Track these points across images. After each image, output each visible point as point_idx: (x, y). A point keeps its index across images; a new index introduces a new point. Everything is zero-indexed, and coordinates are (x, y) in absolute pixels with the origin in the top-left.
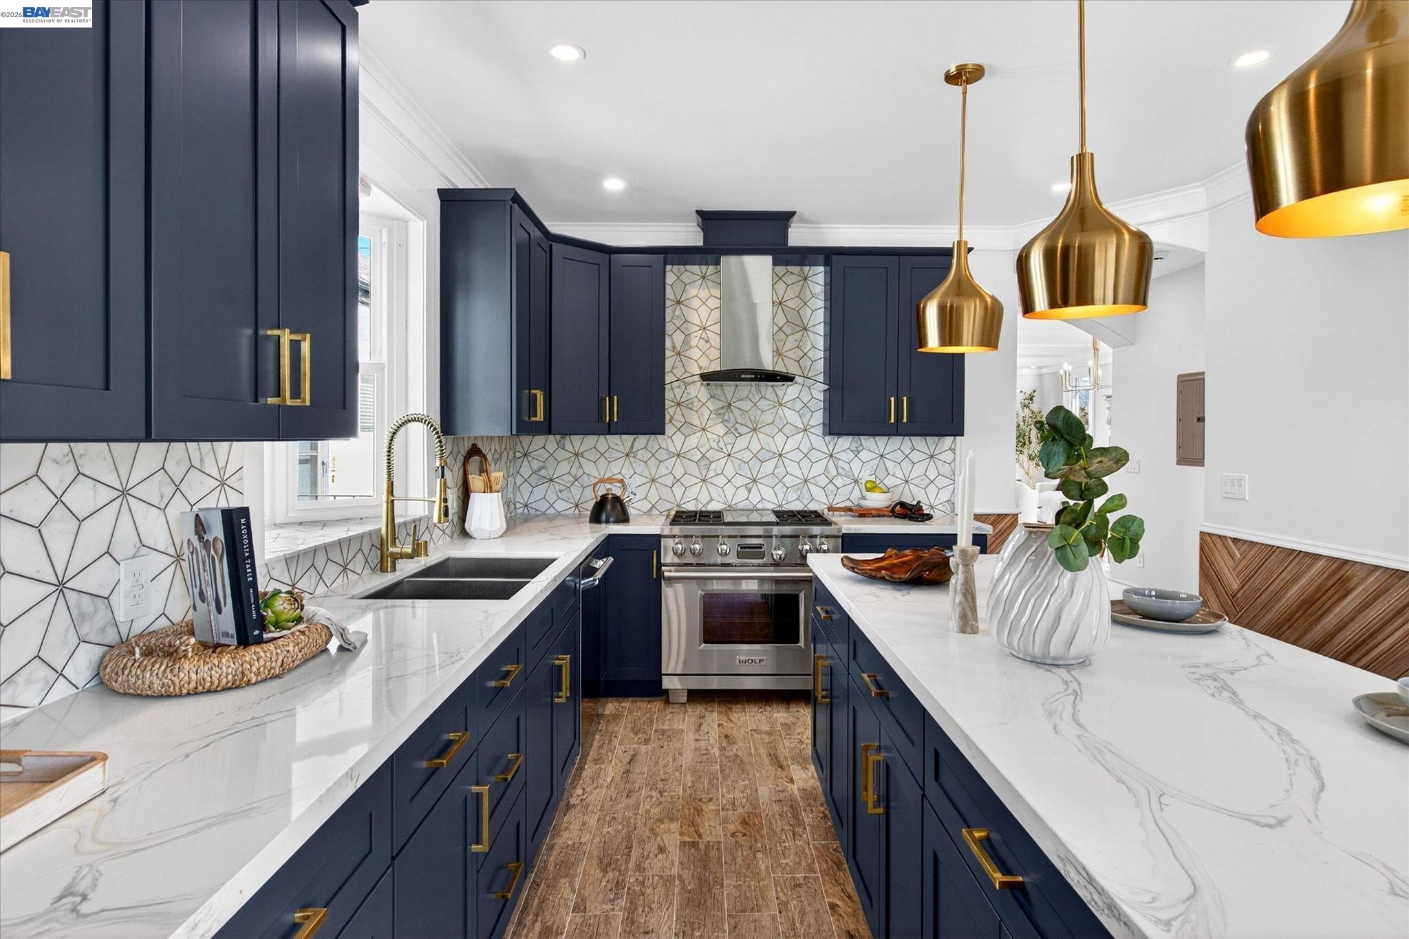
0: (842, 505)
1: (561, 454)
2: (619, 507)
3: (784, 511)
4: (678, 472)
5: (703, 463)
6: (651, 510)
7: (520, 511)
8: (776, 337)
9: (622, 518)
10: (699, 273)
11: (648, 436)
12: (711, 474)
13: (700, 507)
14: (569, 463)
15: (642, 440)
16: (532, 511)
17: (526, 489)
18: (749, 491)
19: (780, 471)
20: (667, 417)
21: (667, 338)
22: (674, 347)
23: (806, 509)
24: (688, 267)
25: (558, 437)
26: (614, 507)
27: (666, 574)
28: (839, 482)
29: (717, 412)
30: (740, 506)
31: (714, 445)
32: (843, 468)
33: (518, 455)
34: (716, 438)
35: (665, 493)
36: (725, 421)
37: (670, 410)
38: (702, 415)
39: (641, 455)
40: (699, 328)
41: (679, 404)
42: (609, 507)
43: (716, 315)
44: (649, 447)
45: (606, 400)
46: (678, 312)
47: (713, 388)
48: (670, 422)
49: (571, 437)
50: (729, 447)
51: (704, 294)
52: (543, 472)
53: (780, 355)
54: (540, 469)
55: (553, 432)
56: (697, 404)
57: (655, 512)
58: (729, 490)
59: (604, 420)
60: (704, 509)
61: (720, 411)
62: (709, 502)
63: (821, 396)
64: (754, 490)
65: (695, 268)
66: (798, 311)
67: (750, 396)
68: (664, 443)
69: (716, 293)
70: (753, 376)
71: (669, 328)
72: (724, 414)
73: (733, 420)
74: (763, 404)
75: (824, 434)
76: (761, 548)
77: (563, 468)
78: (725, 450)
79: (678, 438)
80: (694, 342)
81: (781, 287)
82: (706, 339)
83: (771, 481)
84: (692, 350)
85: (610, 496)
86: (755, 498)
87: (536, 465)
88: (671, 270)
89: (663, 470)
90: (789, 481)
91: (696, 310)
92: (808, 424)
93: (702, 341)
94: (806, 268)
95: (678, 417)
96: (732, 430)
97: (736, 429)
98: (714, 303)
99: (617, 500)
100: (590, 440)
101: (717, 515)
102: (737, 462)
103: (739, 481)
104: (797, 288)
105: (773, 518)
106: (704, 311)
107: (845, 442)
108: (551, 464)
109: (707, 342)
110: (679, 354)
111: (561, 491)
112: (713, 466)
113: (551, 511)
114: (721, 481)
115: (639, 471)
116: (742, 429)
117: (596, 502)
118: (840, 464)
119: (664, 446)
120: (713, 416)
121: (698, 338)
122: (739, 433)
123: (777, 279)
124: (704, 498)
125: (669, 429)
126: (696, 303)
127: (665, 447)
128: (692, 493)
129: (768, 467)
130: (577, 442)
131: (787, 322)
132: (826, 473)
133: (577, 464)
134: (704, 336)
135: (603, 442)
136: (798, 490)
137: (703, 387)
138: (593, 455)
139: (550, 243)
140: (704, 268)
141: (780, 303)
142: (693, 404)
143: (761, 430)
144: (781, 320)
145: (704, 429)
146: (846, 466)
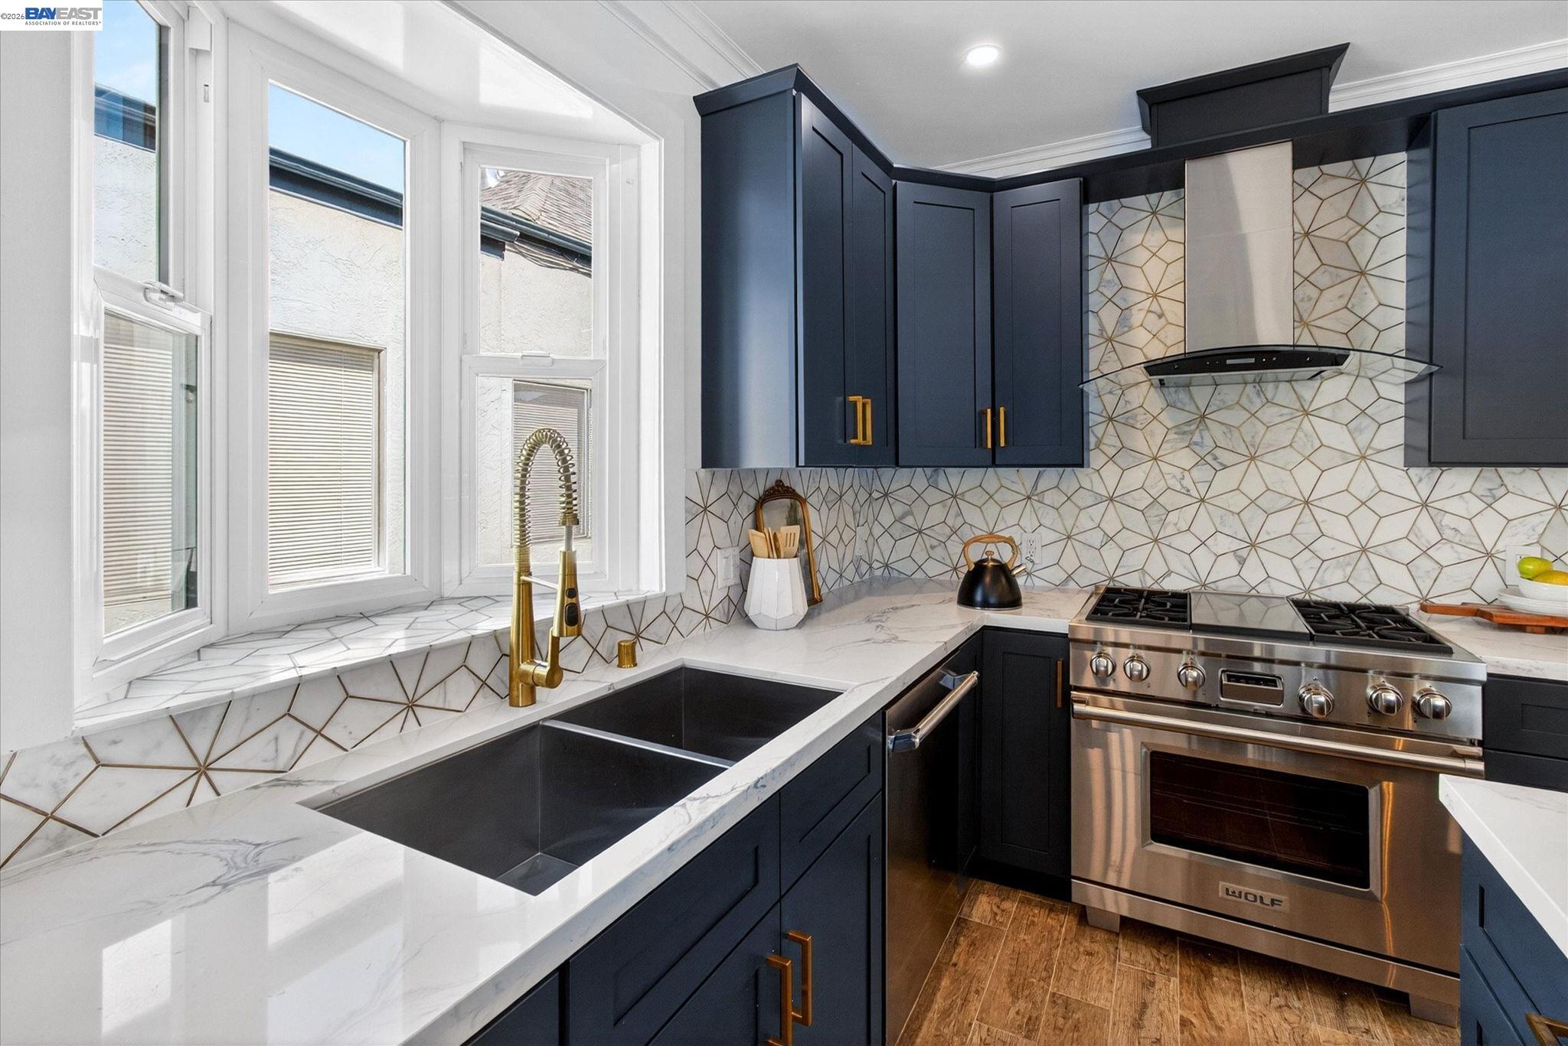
0: (1455, 601)
1: (932, 496)
2: (1004, 580)
3: (1316, 602)
4: (1111, 526)
5: (1156, 510)
6: (1066, 581)
7: (878, 573)
8: (1299, 292)
9: (1008, 598)
10: (1146, 207)
11: (1062, 469)
12: (1170, 530)
13: (1149, 584)
14: (944, 506)
15: (1051, 475)
16: (895, 574)
17: (886, 542)
18: (1242, 562)
19: (1307, 531)
20: (1093, 440)
21: (1091, 318)
22: (1102, 329)
23: (1364, 601)
24: (1125, 201)
25: (929, 471)
26: (995, 580)
27: (1077, 707)
28: (1443, 554)
29: (1179, 430)
30: (1222, 586)
31: (1172, 483)
32: (1456, 530)
33: (875, 495)
34: (1178, 472)
35: (1087, 557)
36: (1196, 444)
37: (1097, 428)
38: (1152, 435)
39: (1048, 498)
40: (1145, 296)
41: (1111, 419)
42: (988, 579)
43: (1177, 270)
44: (1063, 487)
45: (986, 414)
46: (1109, 275)
47: (1172, 390)
48: (1097, 447)
49: (948, 470)
50: (1203, 488)
51: (1155, 239)
52: (909, 520)
53: (1307, 325)
54: (903, 516)
55: (901, 462)
56: (1142, 418)
57: (1072, 585)
58: (1203, 559)
59: (984, 445)
60: (1156, 587)
61: (1187, 428)
62: (1164, 577)
63: (1400, 395)
64: (1252, 560)
65: (1140, 201)
66: (1347, 243)
67: (1244, 401)
68: (1088, 480)
69: (1177, 234)
70: (1253, 360)
71: (1094, 301)
72: (1192, 433)
73: (1209, 443)
74: (1269, 414)
75: (1409, 463)
76: (1273, 683)
77: (937, 514)
78: (1194, 493)
79: (1111, 473)
80: (1137, 317)
81: (1308, 204)
82: (1159, 311)
83: (1290, 547)
84: (1132, 331)
85: (991, 563)
86: (1253, 574)
87: (899, 509)
88: (1097, 210)
89: (1085, 522)
90: (1323, 547)
91: (1141, 268)
92: (1369, 447)
93: (1152, 316)
94: (1364, 163)
95: (1111, 440)
96: (1209, 458)
97: (1215, 459)
98: (1173, 252)
99: (1002, 570)
100: (973, 476)
101: (1180, 601)
102: (1217, 513)
103: (1223, 544)
104: (1342, 204)
105: (1301, 626)
106: (1154, 269)
107: (1459, 479)
108: (919, 508)
109: (1160, 316)
110: (1110, 340)
111: (932, 547)
112: (1172, 517)
113: (919, 575)
114: (1187, 542)
115: (1046, 522)
116: (1226, 457)
117: (969, 571)
118: (1448, 520)
119: (1086, 484)
120: (1171, 436)
121: (1143, 314)
122: (1221, 464)
123: (1300, 190)
124: (1156, 568)
125: (1095, 458)
126: (1140, 256)
127: (1088, 486)
128: (1135, 560)
129: (1281, 523)
130: (954, 478)
131: (1323, 264)
132: (1412, 537)
133: (954, 509)
134: (1155, 307)
135: (992, 478)
136: (1349, 564)
137: (1152, 389)
138: (976, 497)
139: (894, 181)
140: (1154, 197)
141: (1307, 234)
142: (1135, 417)
143: (1266, 458)
144: (1308, 262)
145: (1155, 459)
146: (1464, 526)
